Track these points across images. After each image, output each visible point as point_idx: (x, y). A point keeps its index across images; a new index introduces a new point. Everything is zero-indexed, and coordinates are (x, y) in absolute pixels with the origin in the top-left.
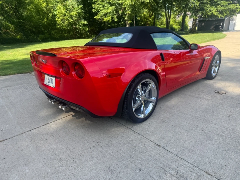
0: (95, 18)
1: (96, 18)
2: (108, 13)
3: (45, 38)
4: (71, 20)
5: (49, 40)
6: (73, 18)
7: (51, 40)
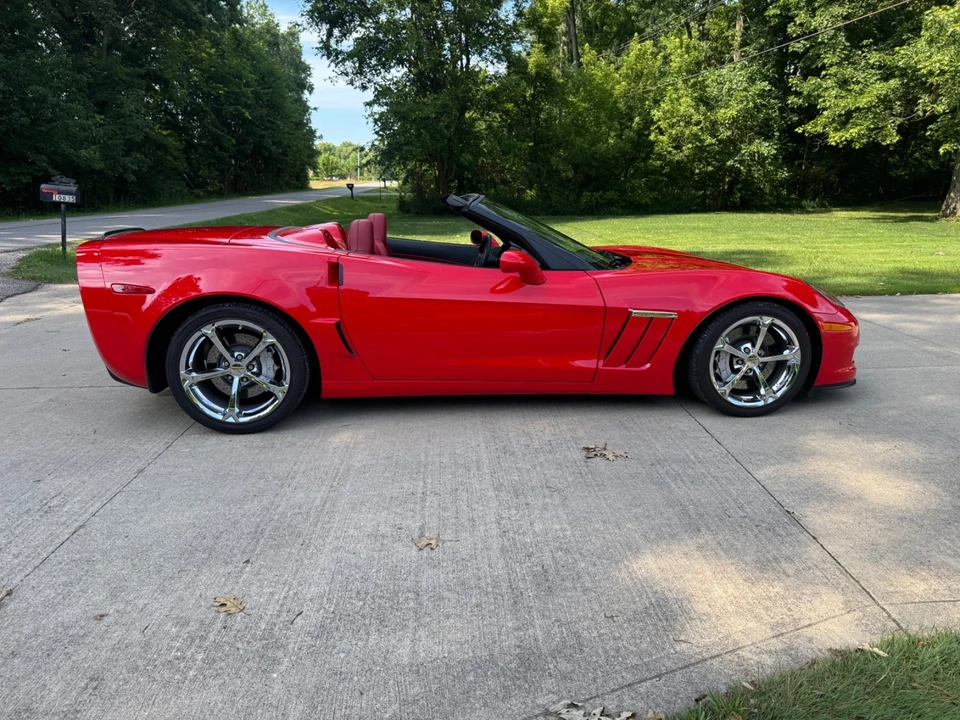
0: (800, 131)
1: (804, 131)
2: (858, 109)
3: (603, 205)
4: (709, 140)
5: (615, 209)
6: (717, 130)
7: (620, 211)
